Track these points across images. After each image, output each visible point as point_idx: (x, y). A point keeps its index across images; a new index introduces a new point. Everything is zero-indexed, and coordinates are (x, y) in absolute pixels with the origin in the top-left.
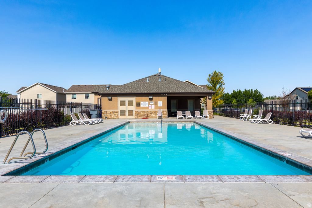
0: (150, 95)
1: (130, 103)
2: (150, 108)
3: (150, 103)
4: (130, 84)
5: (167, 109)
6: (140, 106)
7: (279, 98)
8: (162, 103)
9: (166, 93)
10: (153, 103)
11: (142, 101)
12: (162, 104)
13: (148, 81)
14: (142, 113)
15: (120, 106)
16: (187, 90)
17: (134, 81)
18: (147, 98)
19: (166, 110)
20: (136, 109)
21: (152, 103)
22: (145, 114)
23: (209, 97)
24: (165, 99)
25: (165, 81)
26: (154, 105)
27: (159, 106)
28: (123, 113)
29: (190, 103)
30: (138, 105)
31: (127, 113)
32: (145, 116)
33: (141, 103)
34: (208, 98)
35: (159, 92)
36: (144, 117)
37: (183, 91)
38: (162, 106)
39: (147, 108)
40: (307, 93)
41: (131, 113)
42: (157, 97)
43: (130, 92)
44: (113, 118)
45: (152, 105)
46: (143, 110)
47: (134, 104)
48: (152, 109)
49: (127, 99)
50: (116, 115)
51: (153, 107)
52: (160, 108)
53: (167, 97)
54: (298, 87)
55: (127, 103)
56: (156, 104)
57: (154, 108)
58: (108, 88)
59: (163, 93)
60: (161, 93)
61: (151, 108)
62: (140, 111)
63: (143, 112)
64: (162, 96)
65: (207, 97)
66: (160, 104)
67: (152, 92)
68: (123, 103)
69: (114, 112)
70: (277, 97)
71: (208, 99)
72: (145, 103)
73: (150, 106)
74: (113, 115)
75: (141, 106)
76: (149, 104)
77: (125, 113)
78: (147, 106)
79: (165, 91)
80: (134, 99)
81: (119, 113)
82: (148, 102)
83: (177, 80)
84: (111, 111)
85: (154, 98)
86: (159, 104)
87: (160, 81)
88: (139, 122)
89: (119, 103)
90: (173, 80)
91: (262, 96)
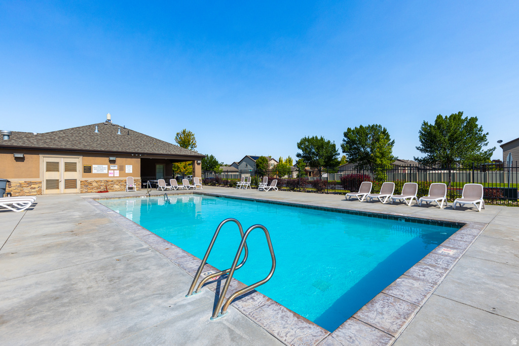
0: (111, 155)
1: (70, 167)
2: (110, 175)
3: (111, 168)
4: (61, 132)
5: (141, 176)
6: (90, 172)
7: (226, 165)
8: (131, 167)
9: (139, 154)
10: (116, 168)
11: (95, 164)
12: (131, 169)
13: (96, 131)
14: (95, 184)
15: (47, 171)
16: (169, 151)
17: (68, 129)
18: (106, 159)
19: (140, 178)
20: (83, 177)
21: (114, 167)
22: (101, 186)
23: (199, 162)
24: (138, 162)
25: (128, 134)
26: (118, 171)
27: (127, 172)
28: (53, 184)
29: (159, 168)
30: (88, 170)
31: (62, 185)
32: (102, 188)
33: (94, 166)
34: (197, 163)
35: (128, 151)
36: (99, 190)
37: (165, 152)
38: (131, 172)
39: (106, 175)
40: (255, 161)
41: (71, 184)
42: (124, 159)
43: (69, 147)
44: (29, 194)
45: (115, 171)
46: (97, 179)
47: (80, 167)
48: (114, 177)
49: (62, 160)
50: (34, 188)
51: (117, 173)
52: (129, 175)
53: (141, 159)
54: (247, 155)
55: (62, 167)
56: (121, 169)
57: (118, 176)
58: (8, 136)
59: (135, 153)
60: (130, 153)
61: (112, 175)
62: (90, 179)
63: (97, 182)
64: (132, 157)
65: (196, 161)
66: (129, 169)
67: (115, 150)
68: (52, 167)
69: (30, 184)
70: (224, 164)
71: (196, 165)
72: (100, 167)
73: (110, 171)
74: (26, 190)
75: (94, 171)
76: (109, 169)
77: (58, 184)
78: (106, 171)
79: (136, 151)
80: (79, 161)
81: (44, 185)
82: (106, 166)
83: (147, 136)
84: (22, 181)
85: (119, 160)
86: (126, 169)
87: (119, 133)
88: (110, 198)
89: (43, 166)
90: (141, 135)
91: (217, 162)
